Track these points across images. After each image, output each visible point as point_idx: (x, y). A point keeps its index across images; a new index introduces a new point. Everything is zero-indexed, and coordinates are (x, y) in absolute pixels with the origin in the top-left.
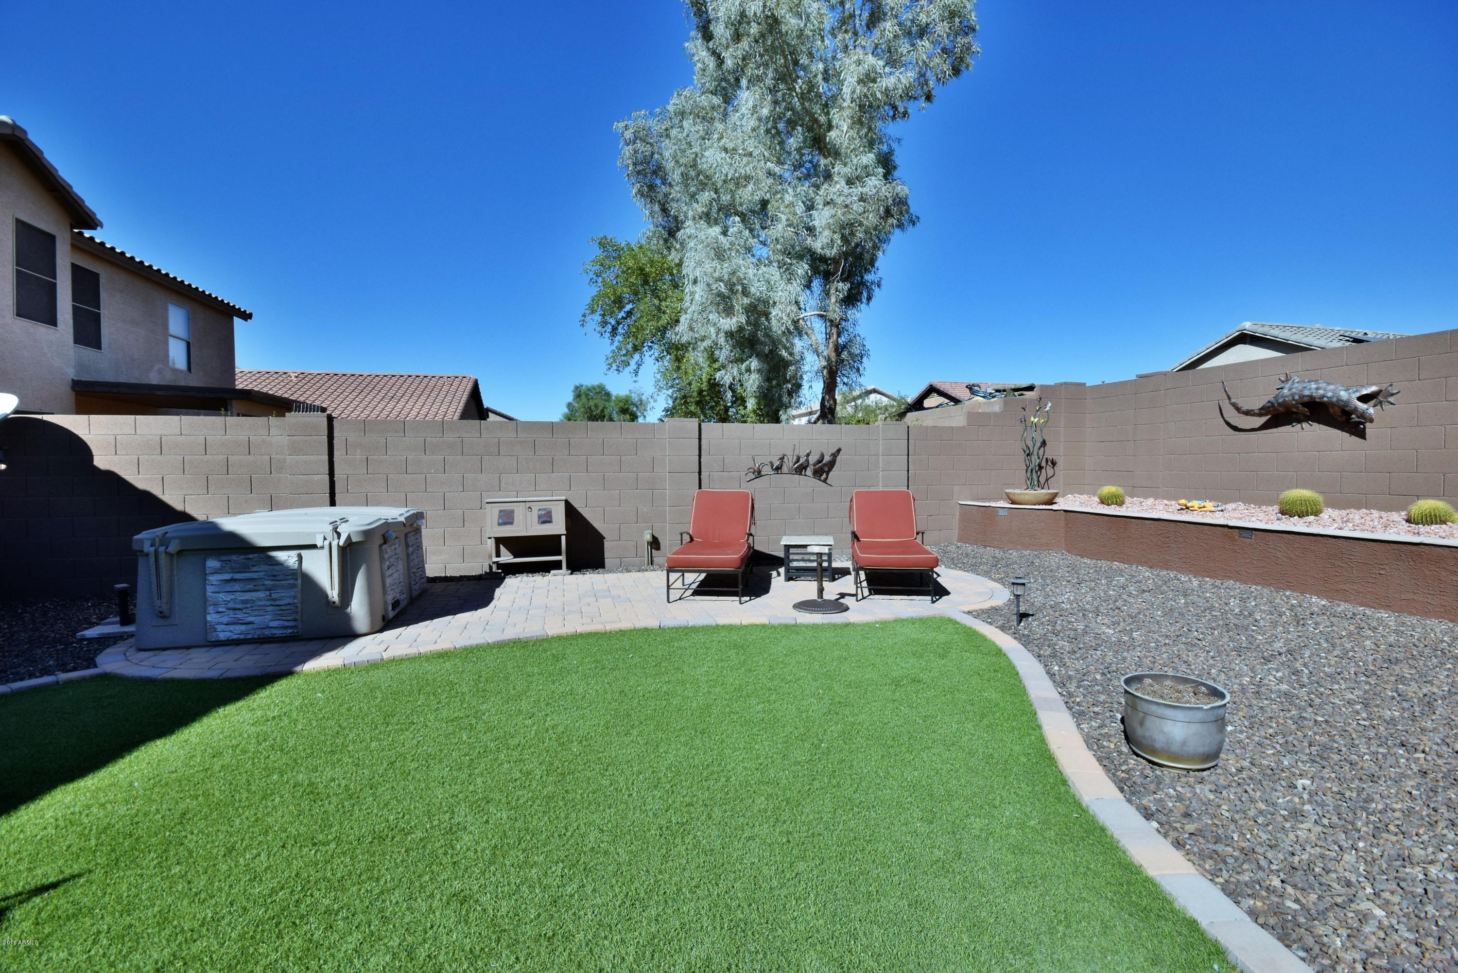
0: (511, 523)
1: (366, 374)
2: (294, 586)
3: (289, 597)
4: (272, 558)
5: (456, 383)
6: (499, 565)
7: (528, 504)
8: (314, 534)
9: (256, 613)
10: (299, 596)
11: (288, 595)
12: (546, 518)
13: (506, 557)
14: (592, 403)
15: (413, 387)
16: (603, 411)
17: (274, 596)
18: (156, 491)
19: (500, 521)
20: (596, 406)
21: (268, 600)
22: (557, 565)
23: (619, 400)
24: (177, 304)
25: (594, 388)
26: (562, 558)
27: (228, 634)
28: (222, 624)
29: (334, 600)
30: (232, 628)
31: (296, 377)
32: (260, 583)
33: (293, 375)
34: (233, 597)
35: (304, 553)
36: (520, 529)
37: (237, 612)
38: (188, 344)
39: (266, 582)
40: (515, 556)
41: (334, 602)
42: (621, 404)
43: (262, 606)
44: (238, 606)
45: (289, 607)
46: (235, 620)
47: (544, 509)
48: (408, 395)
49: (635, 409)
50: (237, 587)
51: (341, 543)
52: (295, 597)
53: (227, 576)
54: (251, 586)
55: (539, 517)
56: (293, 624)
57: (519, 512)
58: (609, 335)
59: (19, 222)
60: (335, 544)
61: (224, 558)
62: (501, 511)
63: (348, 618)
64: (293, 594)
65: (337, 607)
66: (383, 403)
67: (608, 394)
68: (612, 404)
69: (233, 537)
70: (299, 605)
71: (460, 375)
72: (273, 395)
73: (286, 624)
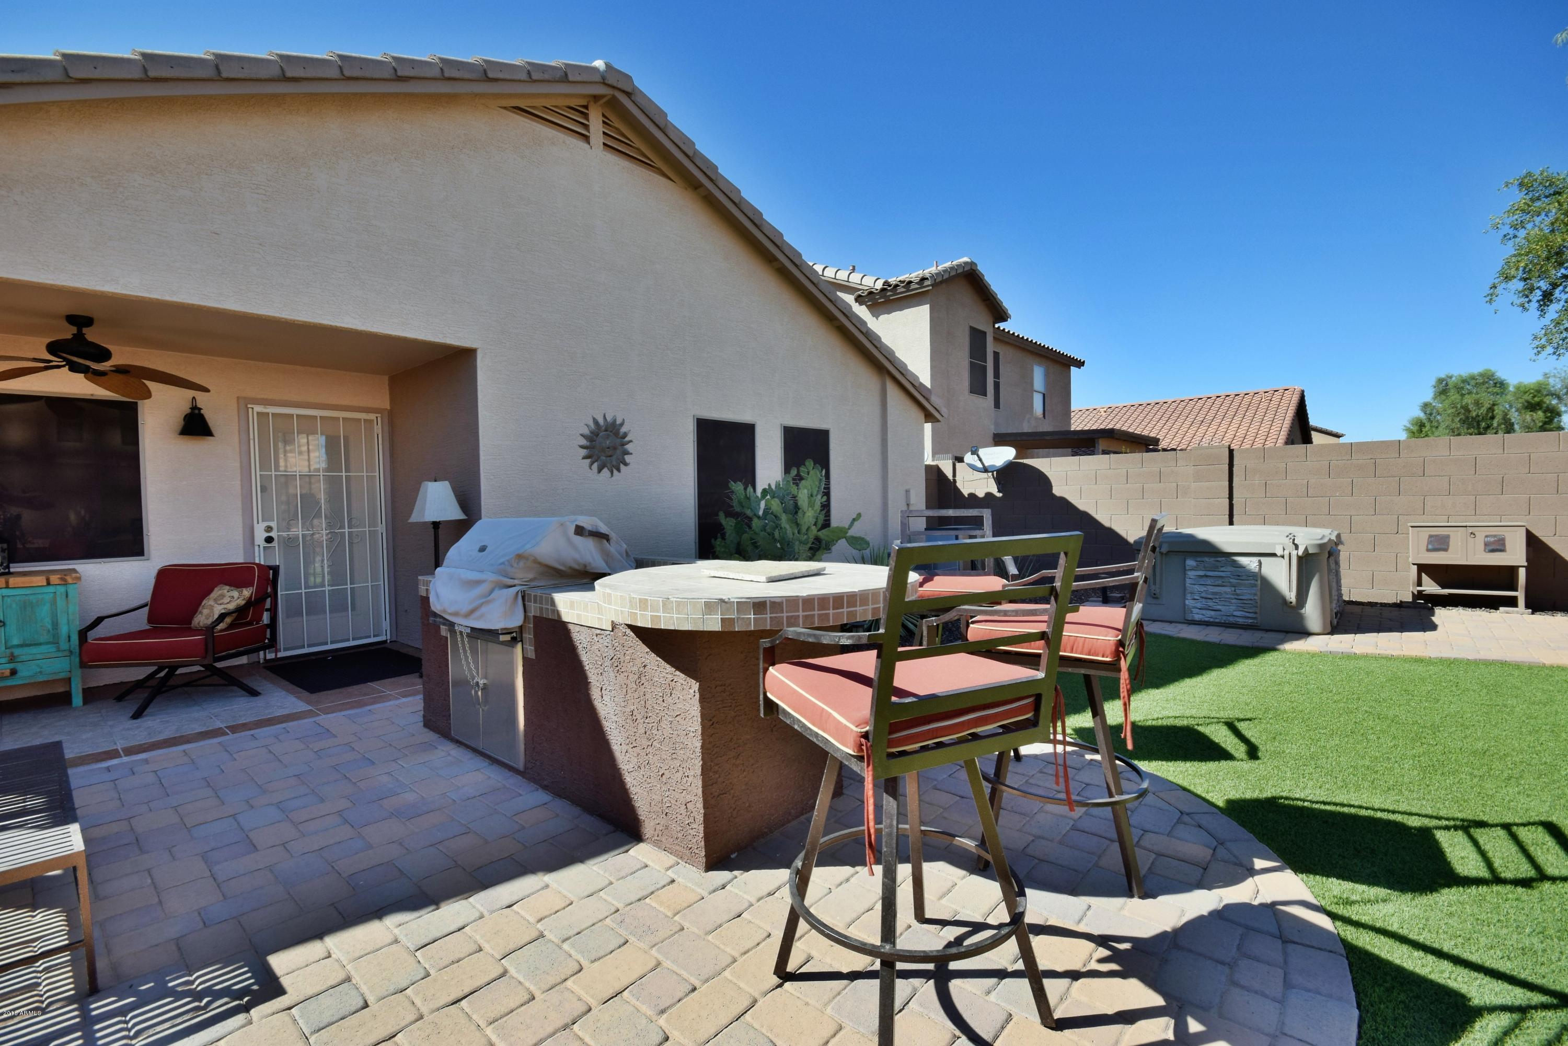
0: (1446, 550)
1: (1170, 400)
2: (1255, 585)
3: (1250, 594)
4: (1235, 561)
5: (1277, 396)
6: (1420, 595)
7: (1470, 530)
8: (1274, 545)
9: (1223, 603)
10: (1259, 593)
11: (1249, 592)
12: (1498, 546)
13: (1431, 587)
14: (1468, 400)
15: (1224, 408)
16: (1491, 409)
17: (1238, 591)
18: (1092, 512)
19: (1430, 547)
20: (1478, 404)
21: (1233, 595)
22: (1512, 602)
23: (1522, 390)
24: (1039, 365)
25: (1473, 378)
26: (1520, 595)
27: (1201, 617)
28: (1196, 608)
29: (1291, 600)
30: (1204, 612)
31: (1105, 412)
32: (1227, 580)
33: (1102, 410)
34: (1205, 589)
35: (1263, 559)
36: (1455, 556)
37: (1209, 600)
38: (1044, 395)
39: (1231, 580)
40: (1443, 587)
41: (1291, 603)
42: (1528, 397)
43: (1229, 598)
44: (1209, 596)
45: (1250, 602)
46: (1207, 607)
47: (1495, 536)
48: (1219, 417)
49: (1554, 402)
50: (1209, 582)
51: (1300, 553)
52: (1255, 595)
53: (1202, 573)
54: (1220, 582)
55: (1486, 544)
56: (1254, 615)
57: (1457, 538)
58: (1537, 305)
59: (971, 327)
60: (1294, 553)
61: (1199, 559)
62: (1430, 536)
63: (1301, 618)
64: (1253, 592)
65: (1293, 607)
66: (1194, 428)
67: (1501, 385)
68: (1510, 397)
69: (1206, 543)
70: (1258, 601)
71: (1281, 387)
72: (1089, 430)
73: (1248, 615)
